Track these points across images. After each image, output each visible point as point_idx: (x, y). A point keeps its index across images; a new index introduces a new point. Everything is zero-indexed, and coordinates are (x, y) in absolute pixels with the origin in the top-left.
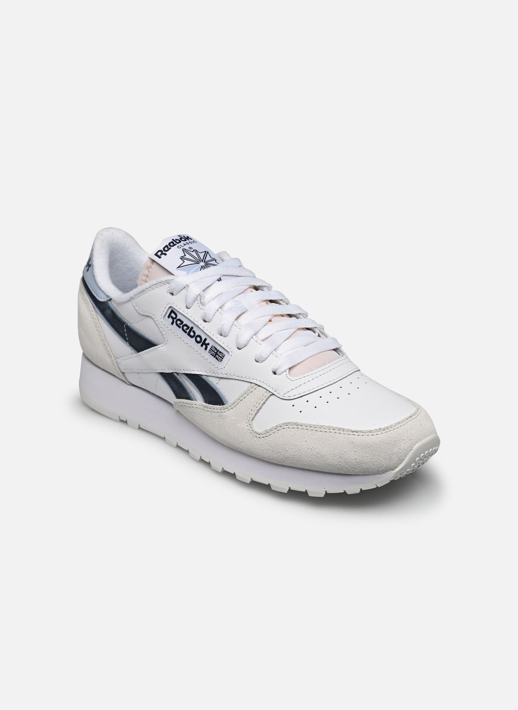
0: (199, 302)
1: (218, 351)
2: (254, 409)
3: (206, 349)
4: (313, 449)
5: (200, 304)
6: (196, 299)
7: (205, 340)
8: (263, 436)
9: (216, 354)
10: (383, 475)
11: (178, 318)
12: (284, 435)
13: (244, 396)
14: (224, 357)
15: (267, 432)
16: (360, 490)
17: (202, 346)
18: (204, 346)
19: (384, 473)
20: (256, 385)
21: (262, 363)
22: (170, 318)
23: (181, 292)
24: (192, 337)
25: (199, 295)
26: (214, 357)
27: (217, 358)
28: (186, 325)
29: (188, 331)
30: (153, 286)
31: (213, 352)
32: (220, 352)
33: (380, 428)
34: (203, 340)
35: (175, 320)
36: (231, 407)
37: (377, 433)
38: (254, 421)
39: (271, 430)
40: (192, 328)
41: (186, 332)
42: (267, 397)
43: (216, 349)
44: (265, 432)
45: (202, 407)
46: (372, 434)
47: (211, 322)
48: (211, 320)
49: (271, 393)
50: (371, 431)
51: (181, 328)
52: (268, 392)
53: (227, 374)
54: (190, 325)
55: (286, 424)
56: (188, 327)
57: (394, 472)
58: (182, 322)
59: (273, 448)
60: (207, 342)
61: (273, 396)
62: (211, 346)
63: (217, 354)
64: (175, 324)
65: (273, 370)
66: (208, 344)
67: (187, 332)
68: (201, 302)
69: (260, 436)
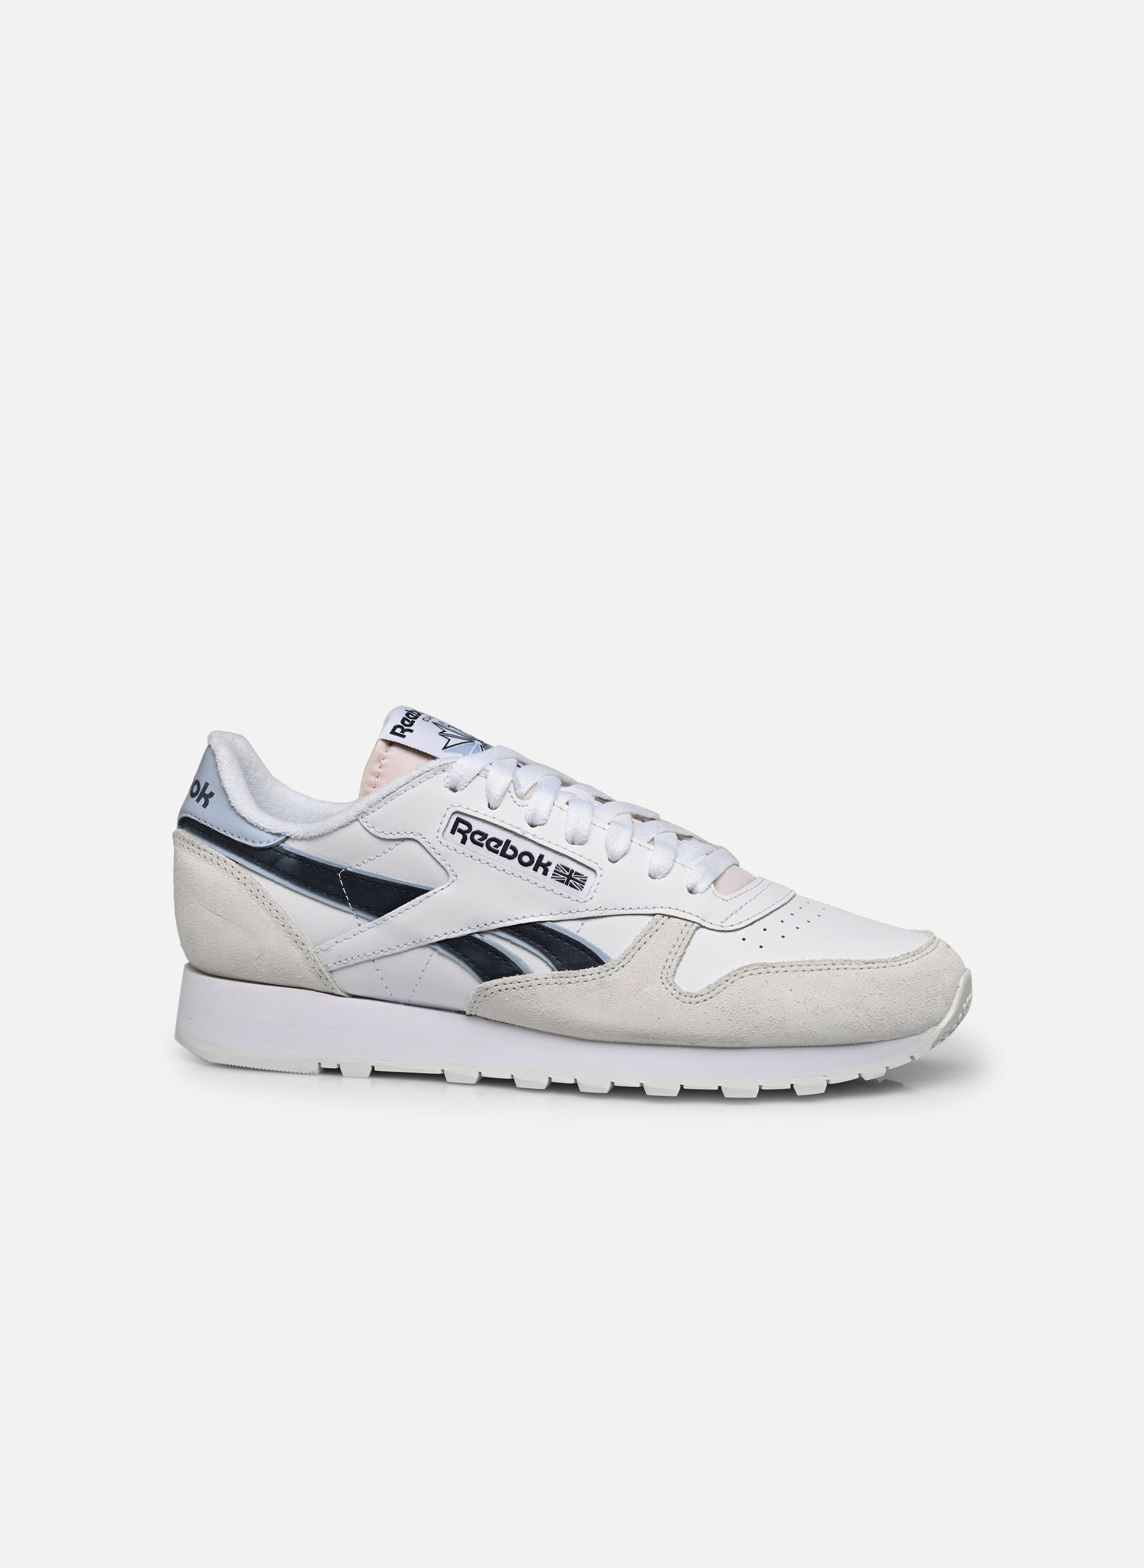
0: (513, 794)
1: (572, 871)
2: (671, 957)
3: (545, 873)
4: (807, 1001)
5: (516, 798)
6: (508, 790)
7: (541, 857)
8: (704, 998)
9: (569, 877)
10: (924, 1035)
11: (474, 829)
12: (747, 988)
13: (643, 941)
14: (585, 881)
15: (711, 989)
16: (885, 1070)
17: (535, 869)
18: (541, 870)
19: (923, 1031)
20: (664, 915)
21: (663, 879)
22: (457, 833)
23: (473, 782)
24: (510, 858)
25: (512, 781)
26: (567, 884)
27: (571, 885)
28: (494, 839)
29: (500, 849)
30: (411, 780)
31: (562, 876)
32: (576, 873)
33: (907, 952)
34: (536, 859)
35: (469, 835)
36: (621, 964)
37: (906, 961)
38: (675, 977)
39: (718, 984)
40: (508, 842)
41: (496, 852)
42: (691, 932)
43: (567, 869)
44: (707, 990)
45: (551, 981)
46: (899, 963)
47: (547, 824)
48: (547, 820)
49: (698, 925)
50: (895, 959)
51: (485, 846)
52: (690, 924)
53: (600, 907)
54: (503, 837)
55: (744, 970)
56: (499, 842)
57: (939, 1027)
58: (484, 836)
59: (729, 1014)
60: (544, 861)
61: (701, 930)
62: (556, 865)
63: (571, 878)
64: (469, 841)
65: (689, 886)
66: (549, 864)
67: (498, 851)
68: (516, 794)
69: (698, 999)
